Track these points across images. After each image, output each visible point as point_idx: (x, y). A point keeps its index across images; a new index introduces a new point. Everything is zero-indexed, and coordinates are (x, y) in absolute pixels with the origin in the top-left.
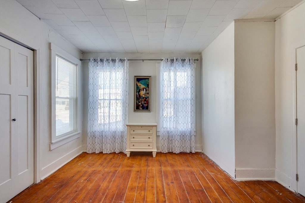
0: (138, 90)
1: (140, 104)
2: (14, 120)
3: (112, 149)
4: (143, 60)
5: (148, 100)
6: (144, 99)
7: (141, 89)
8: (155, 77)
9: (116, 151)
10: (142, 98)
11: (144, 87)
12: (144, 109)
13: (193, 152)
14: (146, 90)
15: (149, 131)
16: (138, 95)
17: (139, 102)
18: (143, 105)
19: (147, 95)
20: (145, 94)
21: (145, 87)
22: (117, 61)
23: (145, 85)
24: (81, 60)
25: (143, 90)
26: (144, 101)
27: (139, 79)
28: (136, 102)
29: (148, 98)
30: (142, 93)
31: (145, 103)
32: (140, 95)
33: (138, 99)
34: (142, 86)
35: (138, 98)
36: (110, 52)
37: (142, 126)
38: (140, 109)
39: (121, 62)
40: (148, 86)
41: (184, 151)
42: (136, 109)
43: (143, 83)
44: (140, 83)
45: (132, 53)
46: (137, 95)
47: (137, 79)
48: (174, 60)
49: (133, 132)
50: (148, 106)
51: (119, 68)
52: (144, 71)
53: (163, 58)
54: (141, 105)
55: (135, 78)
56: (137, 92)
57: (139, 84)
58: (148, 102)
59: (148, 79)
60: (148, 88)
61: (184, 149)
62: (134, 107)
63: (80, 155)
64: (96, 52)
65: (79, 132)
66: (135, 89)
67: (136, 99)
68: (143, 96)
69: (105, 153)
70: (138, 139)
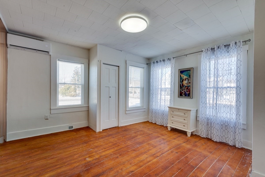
0: (182, 80)
1: (183, 91)
2: (110, 97)
3: (162, 122)
4: (186, 55)
5: (190, 88)
6: (187, 87)
7: (184, 79)
8: (197, 68)
9: (164, 125)
10: (184, 86)
11: (186, 77)
12: (186, 96)
13: (237, 146)
14: (188, 80)
15: (185, 114)
16: (182, 85)
17: (182, 90)
18: (185, 93)
19: (189, 84)
20: (187, 83)
21: (188, 78)
22: (166, 60)
23: (187, 76)
24: (147, 64)
25: (186, 80)
26: (186, 89)
27: (182, 72)
28: (180, 90)
29: (190, 86)
30: (185, 83)
31: (187, 91)
32: (183, 84)
33: (181, 88)
34: (185, 77)
35: (181, 86)
36: (163, 55)
37: (179, 109)
38: (183, 96)
39: (169, 61)
40: (190, 76)
41: (226, 142)
42: (180, 96)
43: (185, 74)
44: (183, 74)
45: (178, 51)
46: (180, 84)
47: (181, 71)
48: (214, 48)
49: (172, 113)
50: (189, 93)
51: (168, 65)
52: (187, 64)
53: (203, 50)
54: (184, 93)
55: (179, 71)
56: (180, 82)
57: (182, 76)
58: (190, 90)
59: (190, 70)
60: (190, 78)
61: (226, 140)
62: (178, 94)
63: (145, 122)
64: (155, 57)
65: (144, 108)
66: (179, 80)
67: (180, 88)
68: (186, 85)
69: (158, 124)
70: (176, 119)
